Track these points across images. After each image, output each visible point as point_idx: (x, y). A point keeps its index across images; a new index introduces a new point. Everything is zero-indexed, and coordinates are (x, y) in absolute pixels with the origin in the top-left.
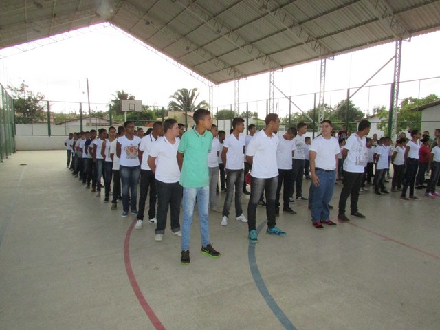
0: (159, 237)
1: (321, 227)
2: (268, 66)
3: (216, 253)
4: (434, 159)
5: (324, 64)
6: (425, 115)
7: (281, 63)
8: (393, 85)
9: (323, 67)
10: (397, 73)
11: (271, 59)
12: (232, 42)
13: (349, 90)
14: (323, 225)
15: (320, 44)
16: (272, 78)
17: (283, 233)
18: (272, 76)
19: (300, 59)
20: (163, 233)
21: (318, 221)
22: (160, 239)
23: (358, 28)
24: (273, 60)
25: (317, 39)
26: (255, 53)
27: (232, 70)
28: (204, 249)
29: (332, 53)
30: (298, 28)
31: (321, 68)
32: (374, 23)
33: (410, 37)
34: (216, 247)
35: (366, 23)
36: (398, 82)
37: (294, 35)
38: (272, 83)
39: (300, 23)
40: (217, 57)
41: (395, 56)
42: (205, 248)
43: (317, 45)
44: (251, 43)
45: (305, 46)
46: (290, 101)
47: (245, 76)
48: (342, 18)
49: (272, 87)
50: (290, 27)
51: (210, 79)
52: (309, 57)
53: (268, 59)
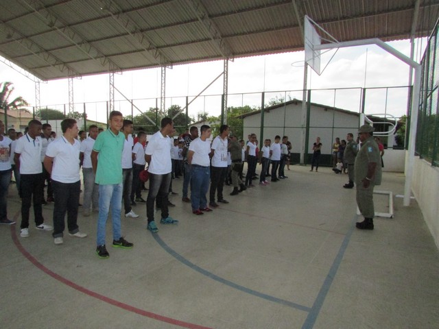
0: (59, 240)
1: (202, 214)
2: (107, 67)
3: (129, 245)
4: (264, 156)
5: (163, 72)
6: (246, 122)
7: (121, 66)
8: (223, 96)
9: (163, 75)
10: (226, 87)
11: (110, 61)
12: (69, 38)
13: (187, 97)
14: (203, 212)
15: (160, 54)
16: (112, 80)
17: (176, 221)
18: (112, 77)
19: (140, 64)
20: (62, 236)
21: (198, 210)
22: (61, 242)
23: (193, 44)
24: (112, 63)
25: (157, 48)
26: (93, 53)
27: (65, 67)
28: (115, 243)
29: (171, 62)
30: (140, 35)
32: (206, 42)
33: (233, 58)
34: (128, 239)
35: (200, 41)
36: (227, 94)
37: (136, 41)
38: (112, 85)
39: (142, 31)
40: (47, 51)
41: (224, 73)
42: (117, 242)
43: (158, 53)
44: (89, 42)
45: (146, 53)
46: (132, 105)
47: (81, 75)
48: (180, 33)
49: (112, 89)
50: (133, 33)
51: (35, 73)
52: (149, 63)
53: (107, 60)
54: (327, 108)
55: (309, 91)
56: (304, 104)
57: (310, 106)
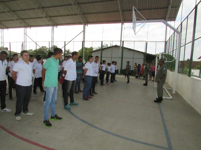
0: (18, 118)
1: (88, 100)
2: (23, 24)
3: (61, 118)
5: (53, 29)
7: (30, 24)
8: (83, 42)
9: (53, 30)
10: (84, 38)
11: (24, 22)
13: (65, 42)
15: (51, 20)
16: (25, 31)
17: (78, 104)
20: (20, 115)
21: (86, 97)
22: (20, 119)
23: (68, 16)
24: (26, 23)
25: (50, 17)
26: (15, 17)
28: (52, 118)
29: (56, 24)
30: (42, 10)
31: (52, 31)
32: (75, 16)
33: (87, 24)
34: (59, 115)
35: (72, 15)
36: (84, 41)
37: (39, 13)
38: (25, 34)
39: (43, 8)
41: (83, 31)
42: (54, 117)
43: (50, 20)
44: (13, 11)
45: (44, 19)
46: (36, 44)
47: (7, 28)
48: (63, 11)
49: (25, 36)
50: (38, 8)
52: (45, 24)
53: (23, 21)
54: (130, 50)
55: (123, 42)
56: (120, 48)
57: (123, 48)
